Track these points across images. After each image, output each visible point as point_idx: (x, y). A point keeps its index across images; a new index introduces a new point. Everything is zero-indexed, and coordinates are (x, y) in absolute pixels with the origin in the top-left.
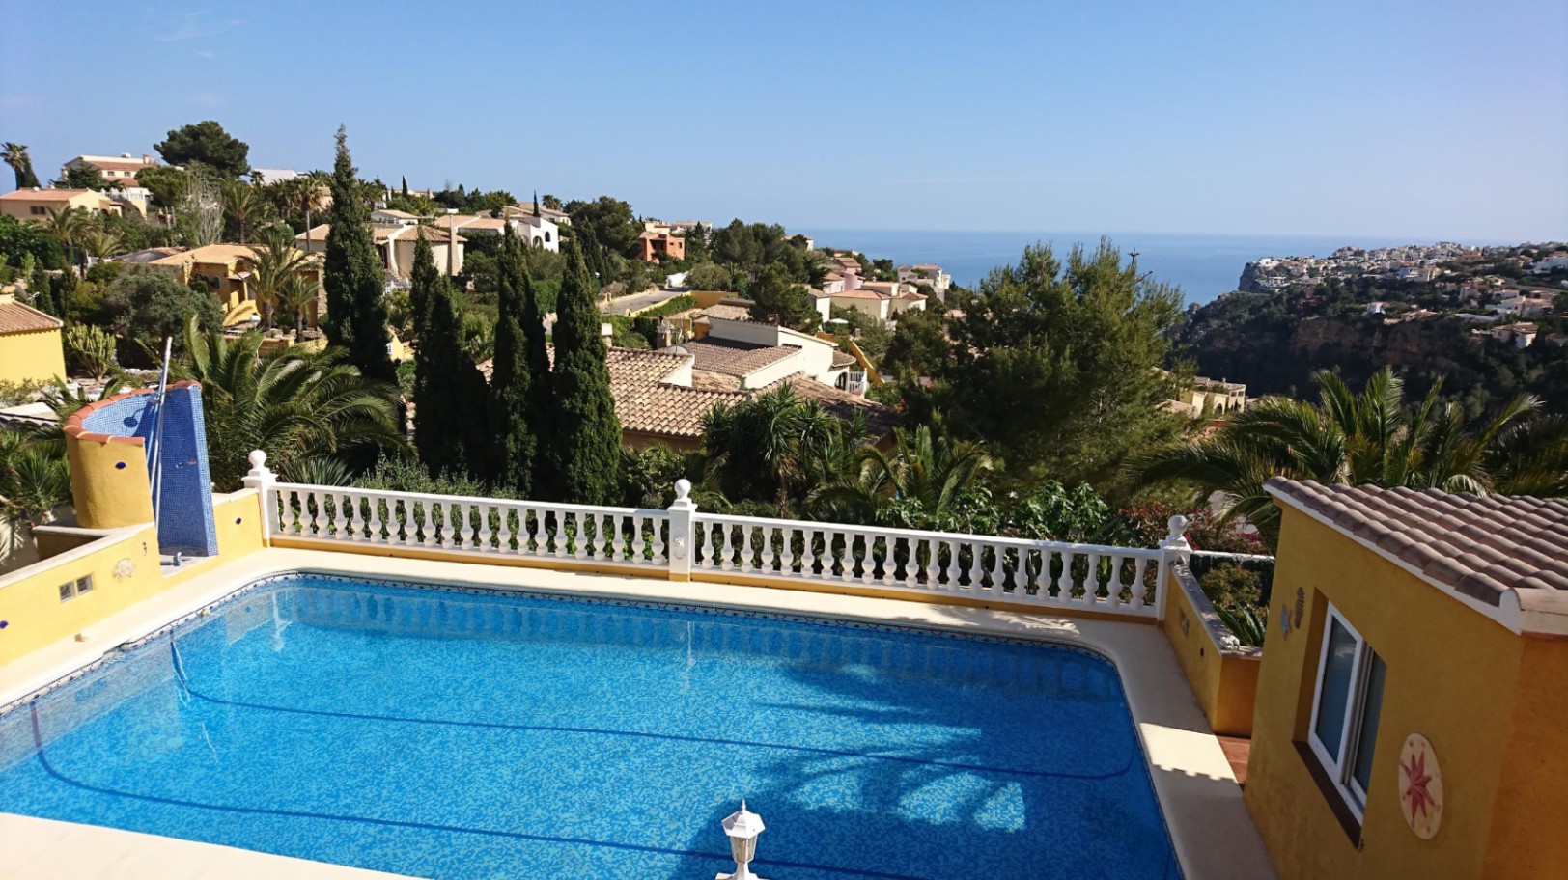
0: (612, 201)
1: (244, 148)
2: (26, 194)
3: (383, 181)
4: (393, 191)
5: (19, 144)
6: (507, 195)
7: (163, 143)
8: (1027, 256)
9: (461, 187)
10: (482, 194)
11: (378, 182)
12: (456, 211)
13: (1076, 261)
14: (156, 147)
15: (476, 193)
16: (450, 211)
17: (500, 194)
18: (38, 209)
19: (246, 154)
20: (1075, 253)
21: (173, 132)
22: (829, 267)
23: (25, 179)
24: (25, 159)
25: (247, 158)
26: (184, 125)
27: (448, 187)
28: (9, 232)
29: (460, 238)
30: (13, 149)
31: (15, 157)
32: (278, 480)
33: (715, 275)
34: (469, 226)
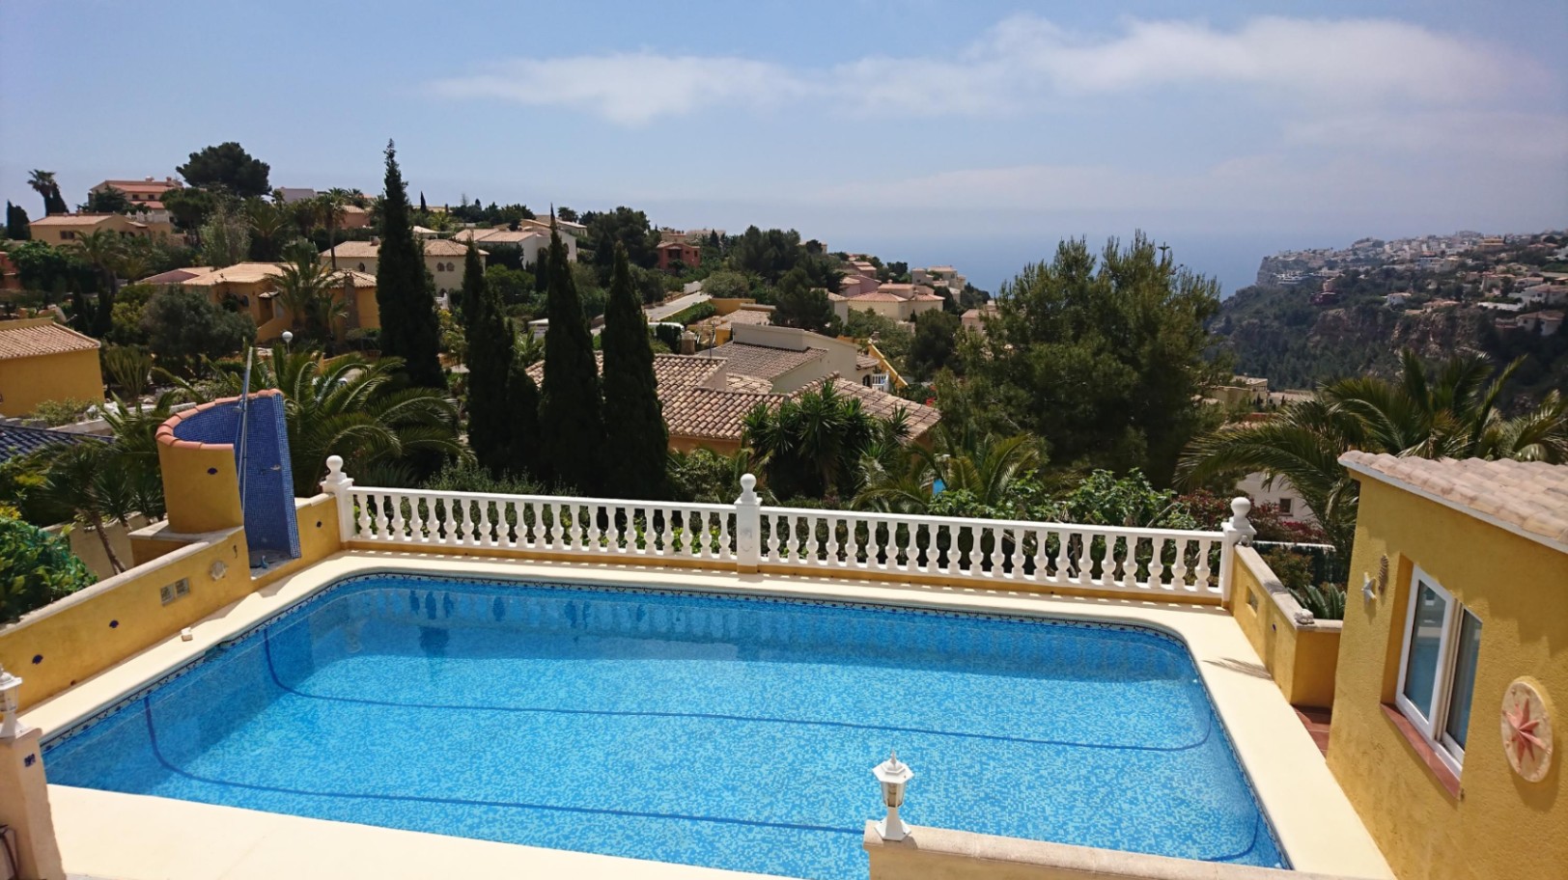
0: (630, 211)
1: (266, 168)
2: (65, 220)
5: (47, 171)
6: (524, 208)
7: (185, 166)
8: (1062, 250)
9: (478, 202)
10: (499, 208)
13: (1110, 255)
14: (179, 169)
15: (494, 206)
16: (468, 225)
17: (518, 207)
18: (67, 233)
19: (267, 174)
20: (1110, 247)
21: (196, 154)
22: (845, 271)
23: (55, 206)
24: (54, 188)
25: (268, 178)
26: (206, 147)
27: (464, 201)
28: (42, 256)
29: (482, 252)
30: (42, 175)
31: (44, 184)
32: (354, 484)
33: (732, 282)
34: (486, 240)
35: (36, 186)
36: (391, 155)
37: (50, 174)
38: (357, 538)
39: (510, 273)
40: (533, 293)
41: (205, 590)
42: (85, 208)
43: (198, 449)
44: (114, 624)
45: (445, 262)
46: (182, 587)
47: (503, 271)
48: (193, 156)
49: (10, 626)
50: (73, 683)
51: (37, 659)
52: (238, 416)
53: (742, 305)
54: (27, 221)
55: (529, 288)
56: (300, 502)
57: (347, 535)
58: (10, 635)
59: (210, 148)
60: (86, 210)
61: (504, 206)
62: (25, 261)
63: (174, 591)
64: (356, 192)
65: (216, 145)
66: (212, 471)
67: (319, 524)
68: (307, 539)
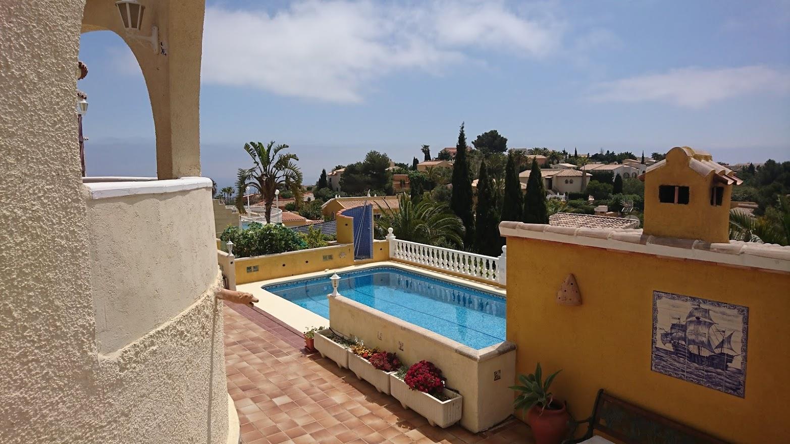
1: (506, 140)
2: (428, 163)
3: (566, 151)
4: (570, 155)
6: (631, 153)
7: (475, 141)
9: (608, 152)
10: (616, 154)
11: (564, 151)
12: (600, 162)
14: (473, 142)
15: (613, 153)
16: (597, 163)
17: (627, 154)
18: (428, 168)
19: (506, 143)
23: (427, 158)
24: (428, 151)
25: (507, 144)
26: (484, 133)
27: (602, 152)
28: (417, 176)
29: (587, 174)
30: (426, 147)
31: (426, 150)
32: (396, 238)
33: (746, 192)
34: (597, 169)
35: (424, 151)
36: (463, 128)
37: (428, 146)
38: (394, 257)
39: (600, 184)
40: (610, 195)
41: (336, 259)
42: (436, 158)
43: (344, 217)
44: (307, 262)
45: (569, 179)
46: (331, 257)
47: (596, 184)
48: (479, 137)
49: (278, 254)
50: (293, 275)
51: (284, 265)
52: (362, 211)
53: (739, 204)
54: (418, 163)
55: (609, 192)
56: (375, 241)
57: (391, 256)
58: (279, 256)
59: (485, 133)
60: (437, 159)
61: (619, 153)
62: (412, 178)
63: (328, 258)
64: (545, 149)
65: (488, 132)
66: (346, 225)
67: (381, 249)
68: (375, 252)
